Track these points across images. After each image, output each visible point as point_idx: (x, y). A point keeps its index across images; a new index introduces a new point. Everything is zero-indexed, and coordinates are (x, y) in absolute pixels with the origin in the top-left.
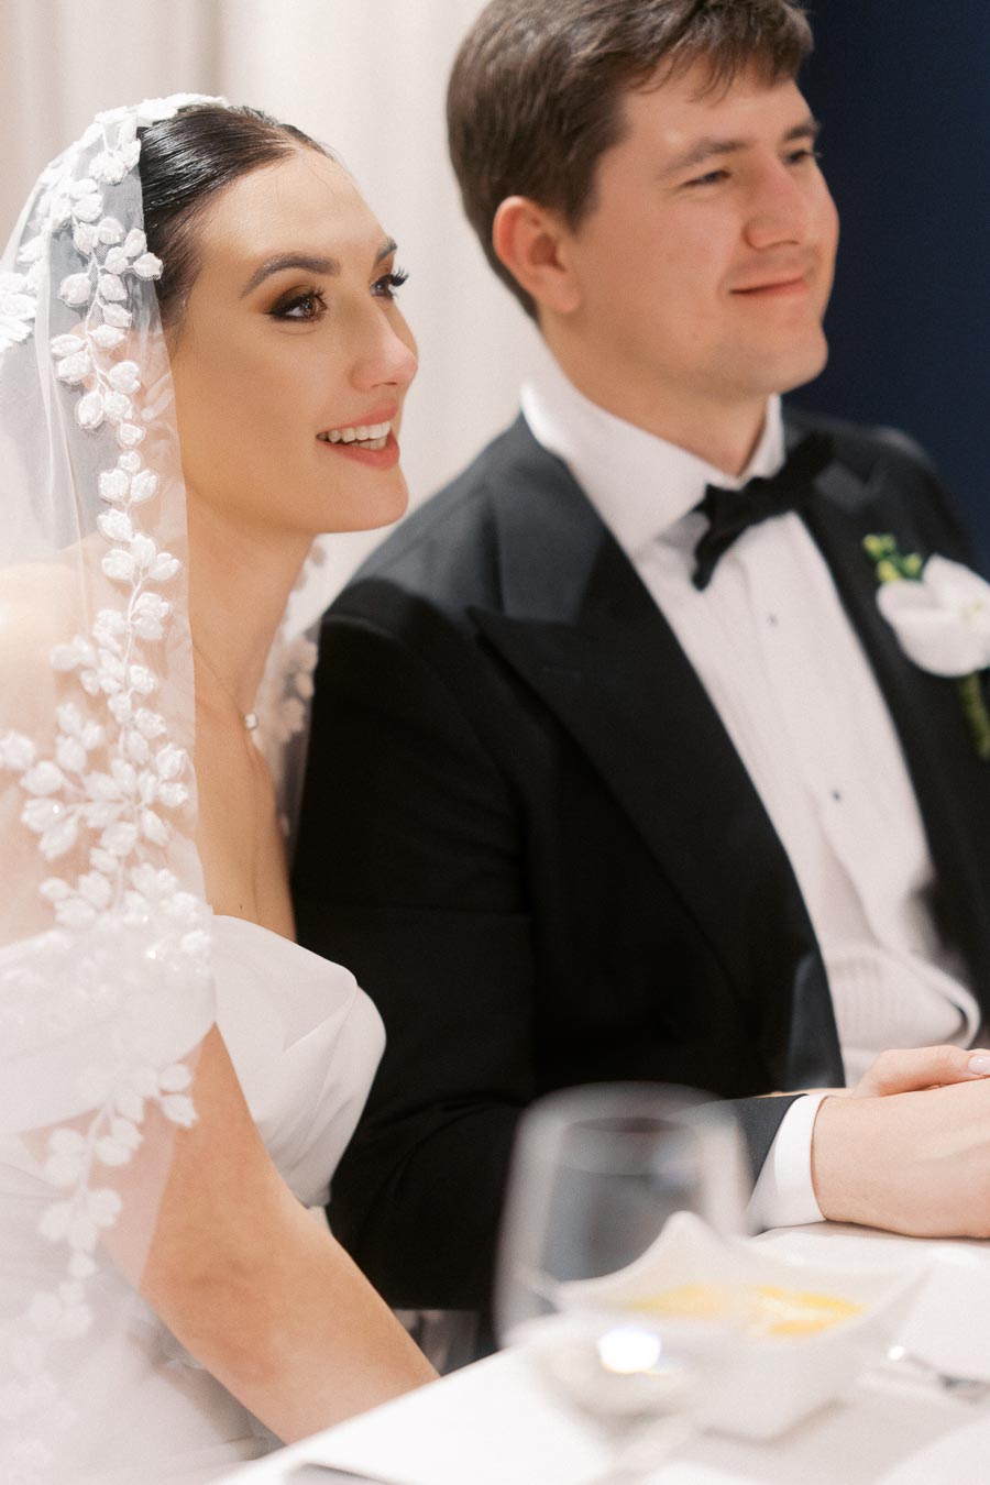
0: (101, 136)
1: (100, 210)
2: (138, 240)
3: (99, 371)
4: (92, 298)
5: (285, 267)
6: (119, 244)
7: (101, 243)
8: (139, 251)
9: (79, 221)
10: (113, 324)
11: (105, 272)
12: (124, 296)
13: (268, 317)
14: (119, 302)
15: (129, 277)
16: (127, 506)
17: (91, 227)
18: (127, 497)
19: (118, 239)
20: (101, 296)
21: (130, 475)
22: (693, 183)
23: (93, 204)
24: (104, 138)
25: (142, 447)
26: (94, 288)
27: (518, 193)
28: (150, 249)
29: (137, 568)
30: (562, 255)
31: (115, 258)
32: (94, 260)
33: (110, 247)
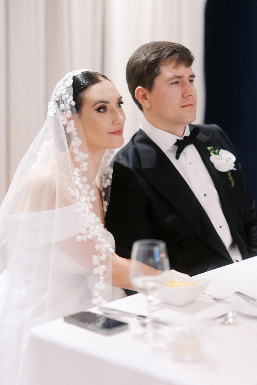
1: (66, 92)
2: (71, 98)
3: (68, 122)
4: (65, 109)
5: (100, 103)
6: (69, 99)
7: (66, 99)
8: (71, 100)
9: (62, 94)
10: (69, 114)
11: (66, 104)
12: (70, 108)
13: (96, 112)
14: (69, 109)
15: (71, 105)
16: (77, 147)
17: (64, 95)
18: (77, 145)
19: (68, 98)
20: (66, 109)
21: (76, 141)
22: (172, 84)
23: (64, 91)
25: (77, 135)
26: (65, 107)
28: (73, 100)
29: (81, 158)
30: (147, 97)
31: (68, 101)
32: (65, 102)
33: (67, 99)
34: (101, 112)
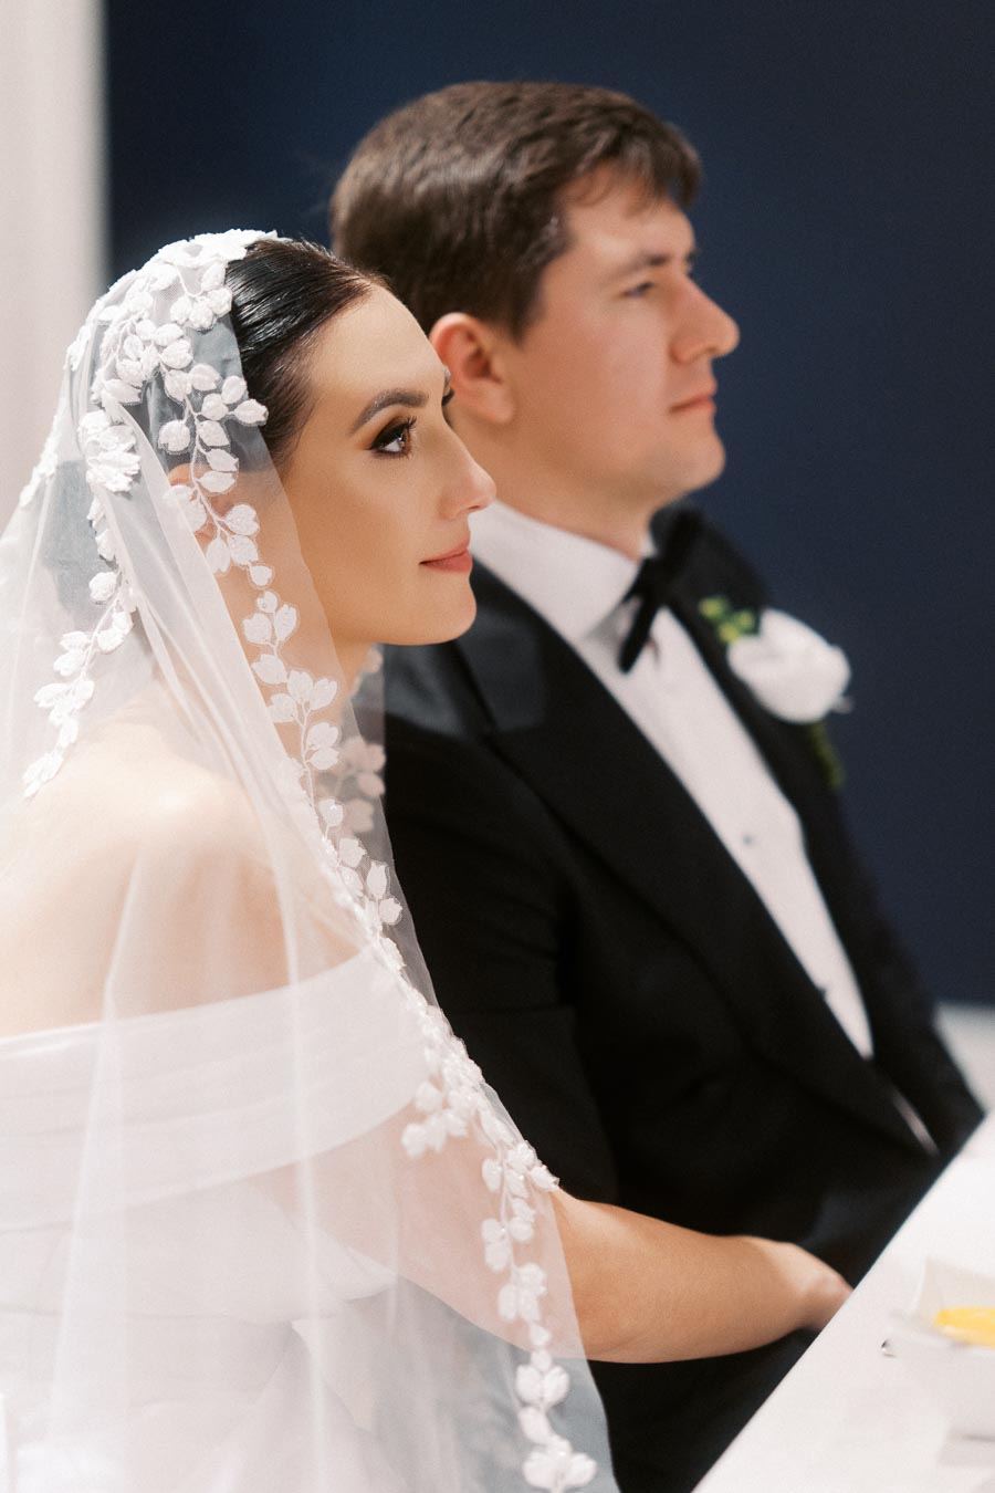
0: (178, 278)
1: (190, 357)
2: (236, 385)
3: (216, 518)
4: (193, 444)
5: (389, 404)
6: (218, 391)
7: (196, 392)
8: (239, 398)
9: (170, 369)
10: (222, 472)
11: (202, 418)
12: (226, 442)
13: (369, 453)
14: (222, 448)
15: (231, 425)
16: (275, 647)
17: (183, 374)
18: (274, 639)
19: (213, 386)
20: (202, 443)
21: (269, 615)
22: (627, 294)
23: (181, 352)
24: (182, 281)
25: (274, 586)
26: (193, 434)
27: (457, 309)
28: (251, 397)
29: (299, 707)
31: (214, 406)
32: (189, 407)
33: (205, 393)
34: (392, 454)
